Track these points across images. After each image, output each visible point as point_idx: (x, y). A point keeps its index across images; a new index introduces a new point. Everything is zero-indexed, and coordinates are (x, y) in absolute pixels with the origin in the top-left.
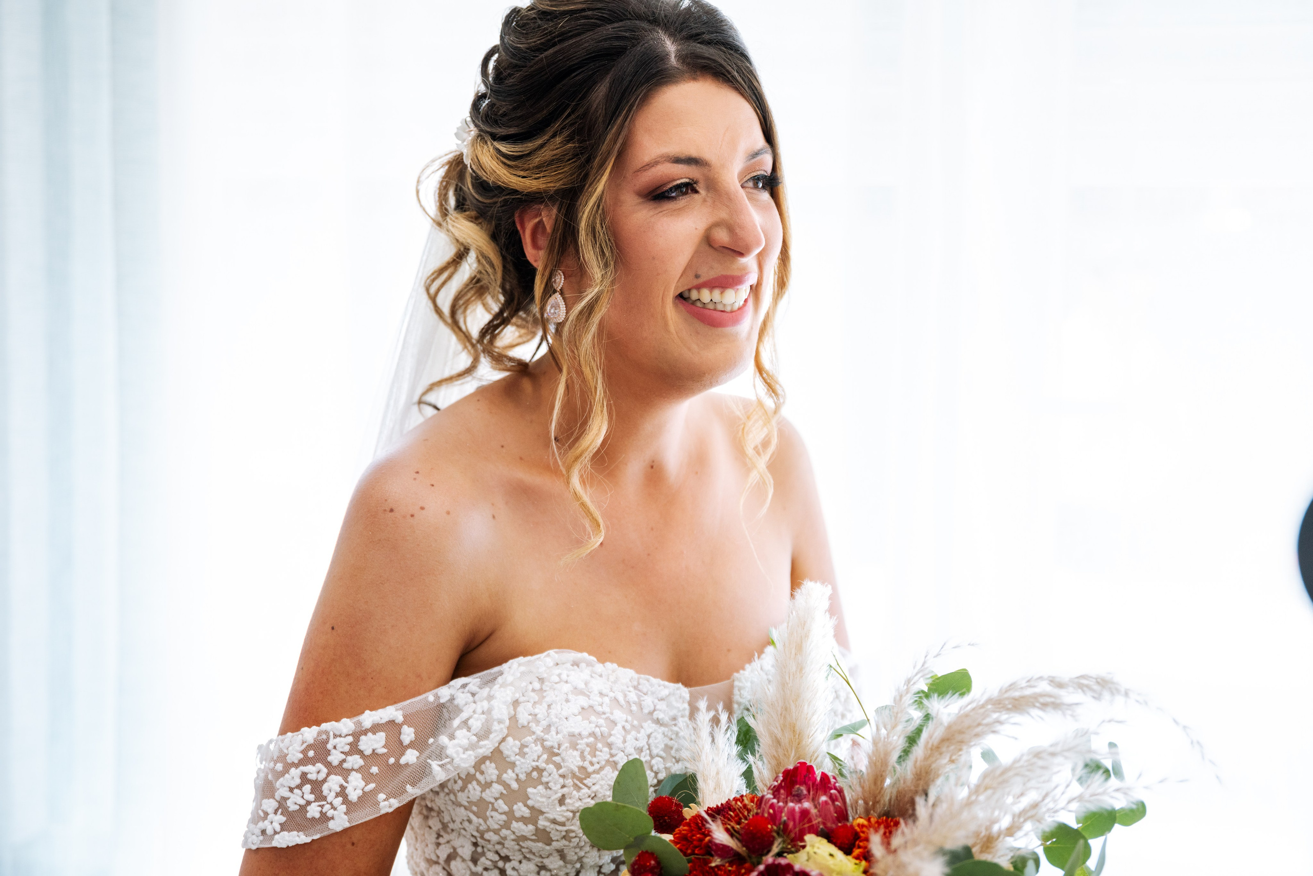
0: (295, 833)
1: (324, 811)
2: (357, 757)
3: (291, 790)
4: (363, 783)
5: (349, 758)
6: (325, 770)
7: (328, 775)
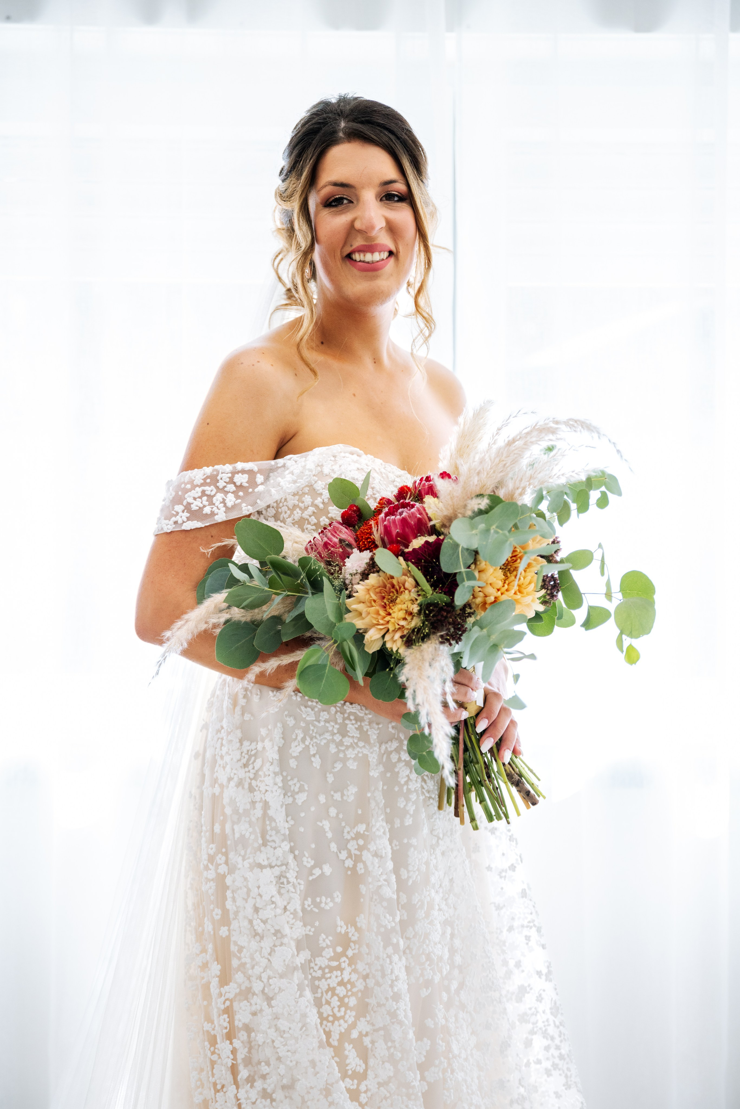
0: (196, 521)
1: (213, 510)
2: (233, 485)
3: (195, 499)
4: (235, 499)
5: (228, 486)
6: (215, 490)
7: (216, 493)
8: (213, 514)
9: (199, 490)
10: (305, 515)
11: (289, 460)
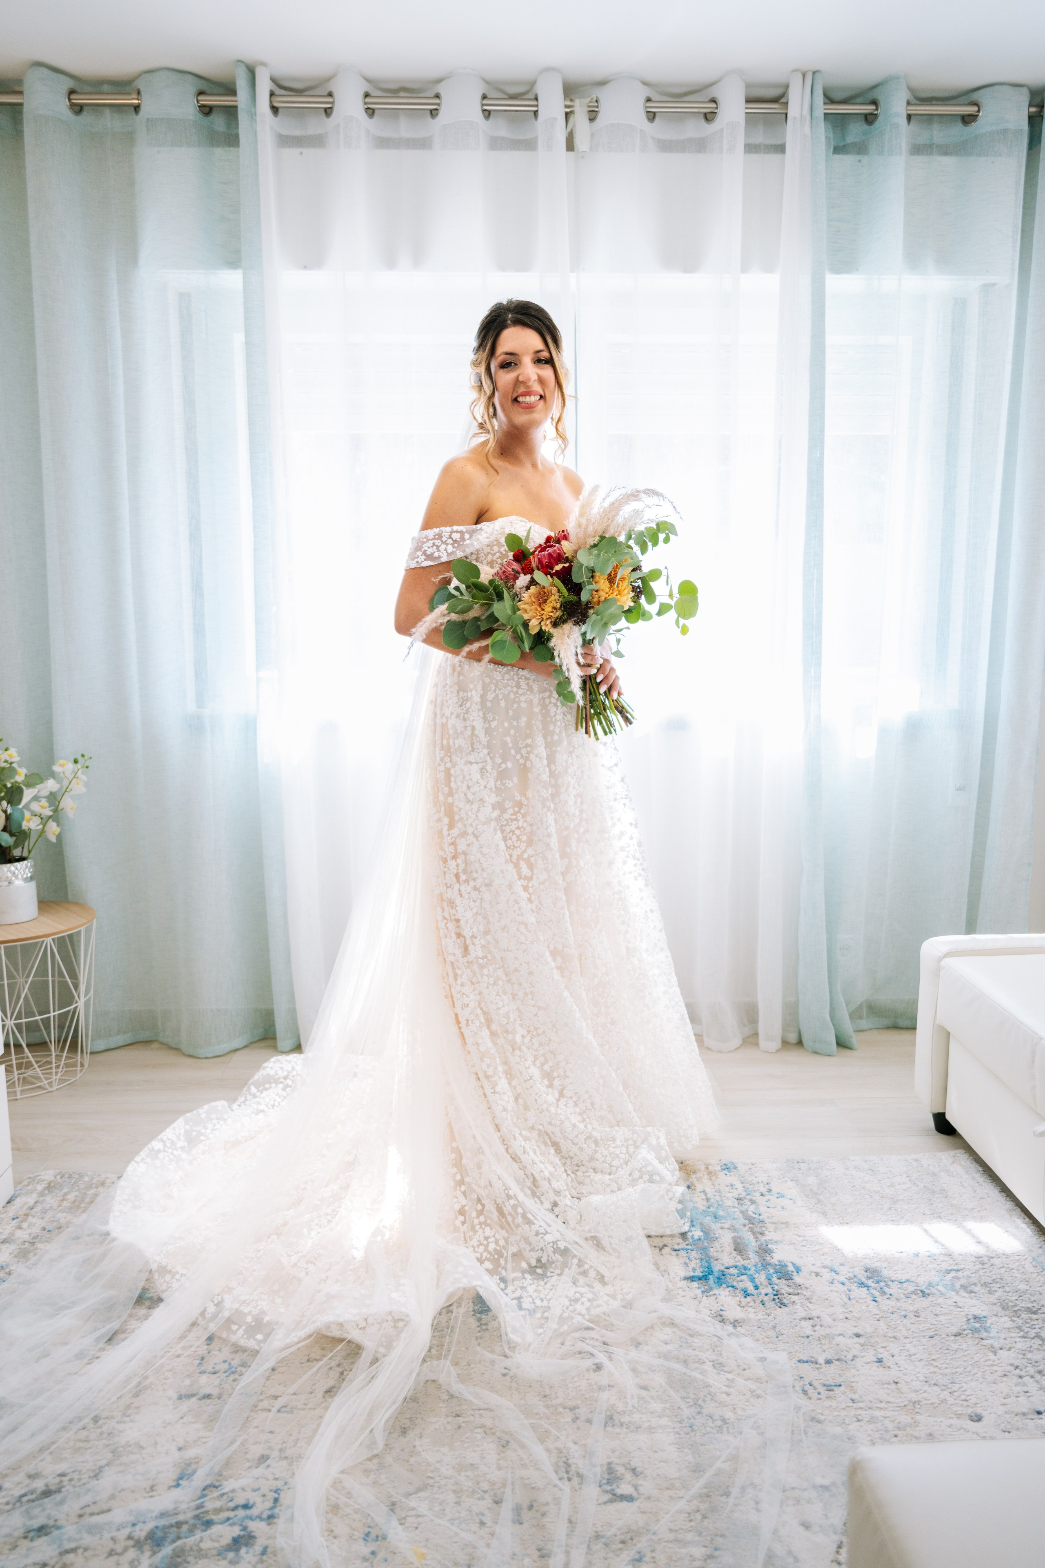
0: (429, 562)
1: (440, 554)
3: (428, 548)
4: (452, 548)
5: (448, 540)
6: (440, 543)
8: (440, 557)
9: (431, 542)
10: (494, 558)
11: (484, 525)
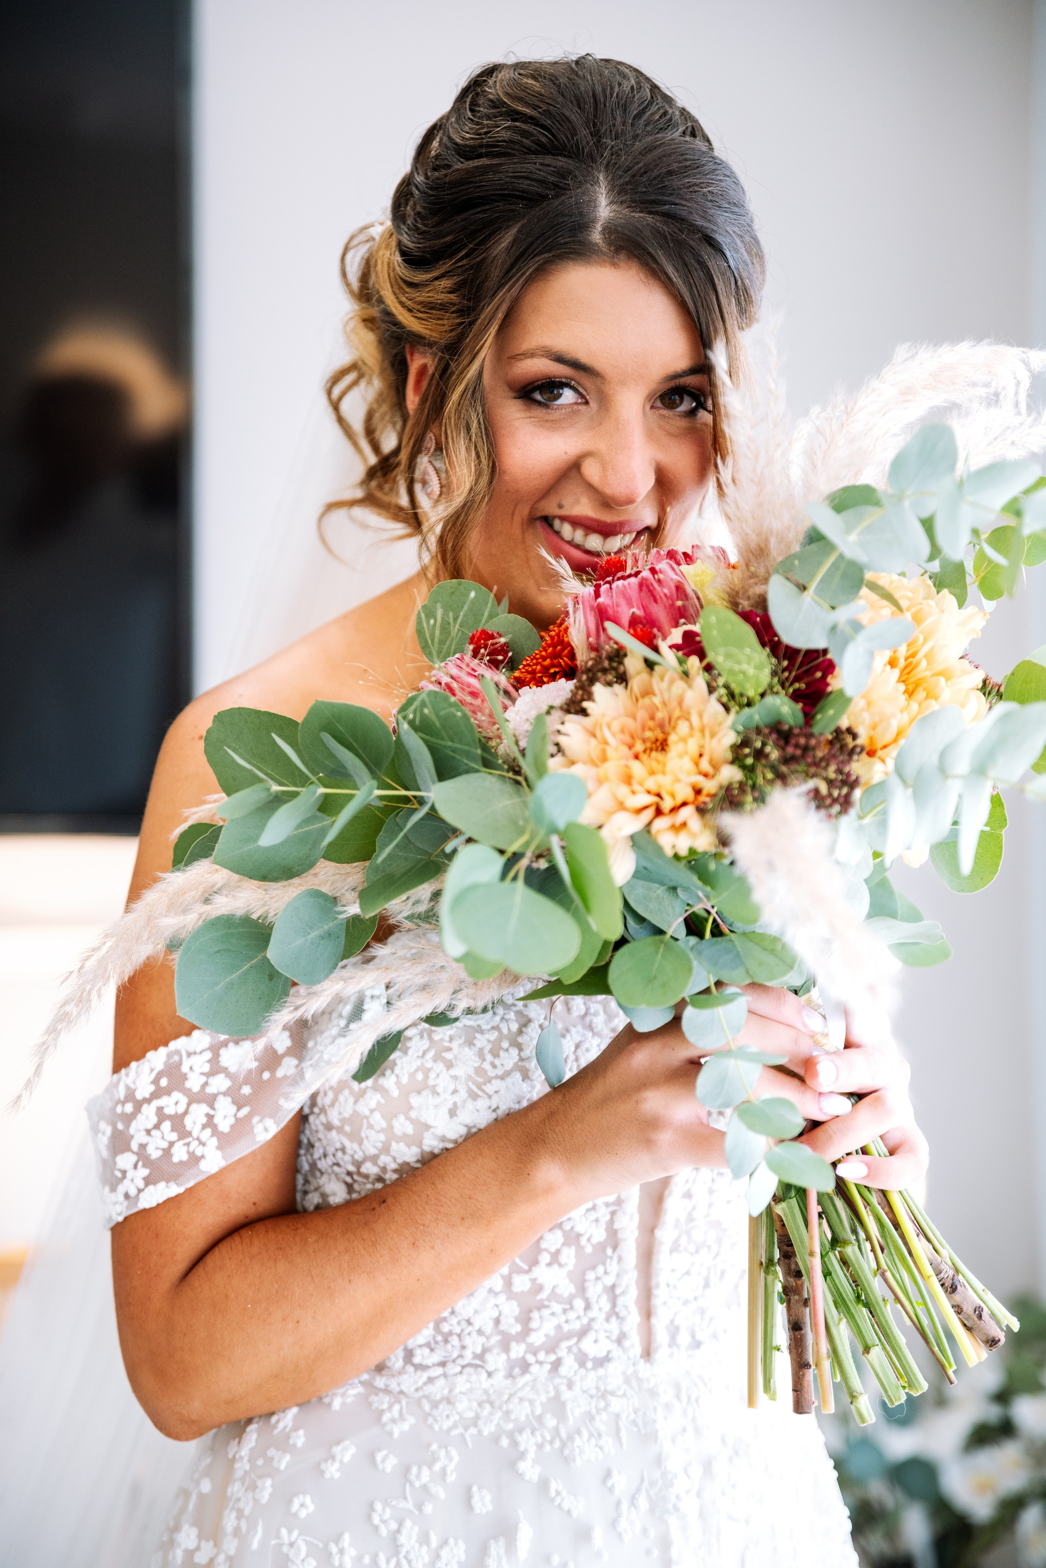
1: (191, 1150)
2: (221, 1077)
6: (184, 1100)
7: (189, 1105)
